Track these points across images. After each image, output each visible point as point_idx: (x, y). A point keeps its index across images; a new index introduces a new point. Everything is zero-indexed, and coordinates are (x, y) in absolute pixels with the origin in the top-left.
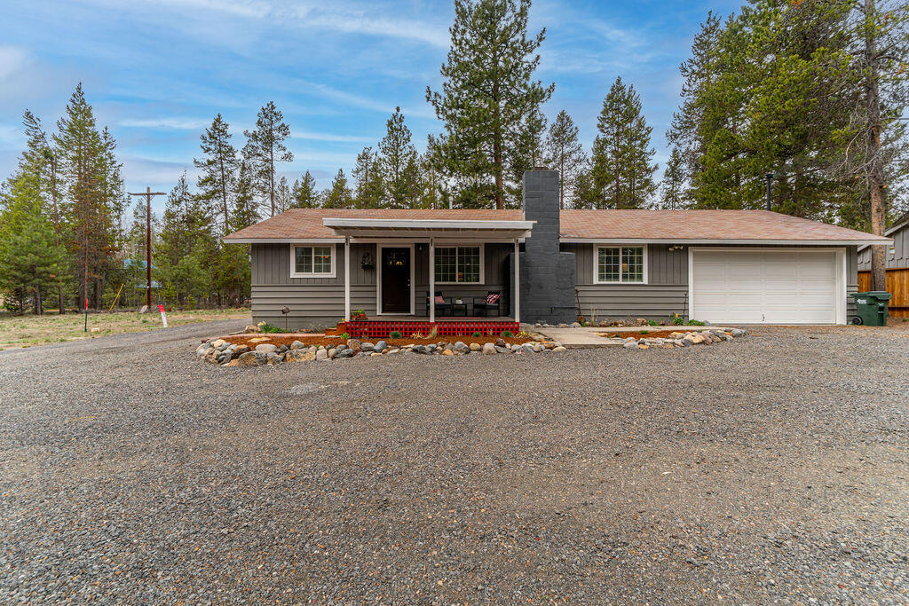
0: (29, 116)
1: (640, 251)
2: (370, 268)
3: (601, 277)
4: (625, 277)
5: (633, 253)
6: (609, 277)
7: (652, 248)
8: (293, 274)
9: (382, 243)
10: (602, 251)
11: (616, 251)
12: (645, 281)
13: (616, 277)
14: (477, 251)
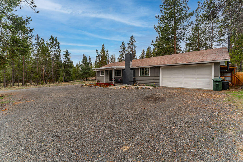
0: (97, 51)
1: (148, 69)
2: (108, 74)
3: (141, 75)
4: (145, 75)
5: (147, 69)
6: (142, 75)
7: (151, 68)
8: (101, 75)
9: (109, 70)
10: (141, 69)
11: (144, 69)
12: (149, 76)
13: (143, 75)
14: (120, 70)
